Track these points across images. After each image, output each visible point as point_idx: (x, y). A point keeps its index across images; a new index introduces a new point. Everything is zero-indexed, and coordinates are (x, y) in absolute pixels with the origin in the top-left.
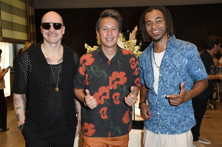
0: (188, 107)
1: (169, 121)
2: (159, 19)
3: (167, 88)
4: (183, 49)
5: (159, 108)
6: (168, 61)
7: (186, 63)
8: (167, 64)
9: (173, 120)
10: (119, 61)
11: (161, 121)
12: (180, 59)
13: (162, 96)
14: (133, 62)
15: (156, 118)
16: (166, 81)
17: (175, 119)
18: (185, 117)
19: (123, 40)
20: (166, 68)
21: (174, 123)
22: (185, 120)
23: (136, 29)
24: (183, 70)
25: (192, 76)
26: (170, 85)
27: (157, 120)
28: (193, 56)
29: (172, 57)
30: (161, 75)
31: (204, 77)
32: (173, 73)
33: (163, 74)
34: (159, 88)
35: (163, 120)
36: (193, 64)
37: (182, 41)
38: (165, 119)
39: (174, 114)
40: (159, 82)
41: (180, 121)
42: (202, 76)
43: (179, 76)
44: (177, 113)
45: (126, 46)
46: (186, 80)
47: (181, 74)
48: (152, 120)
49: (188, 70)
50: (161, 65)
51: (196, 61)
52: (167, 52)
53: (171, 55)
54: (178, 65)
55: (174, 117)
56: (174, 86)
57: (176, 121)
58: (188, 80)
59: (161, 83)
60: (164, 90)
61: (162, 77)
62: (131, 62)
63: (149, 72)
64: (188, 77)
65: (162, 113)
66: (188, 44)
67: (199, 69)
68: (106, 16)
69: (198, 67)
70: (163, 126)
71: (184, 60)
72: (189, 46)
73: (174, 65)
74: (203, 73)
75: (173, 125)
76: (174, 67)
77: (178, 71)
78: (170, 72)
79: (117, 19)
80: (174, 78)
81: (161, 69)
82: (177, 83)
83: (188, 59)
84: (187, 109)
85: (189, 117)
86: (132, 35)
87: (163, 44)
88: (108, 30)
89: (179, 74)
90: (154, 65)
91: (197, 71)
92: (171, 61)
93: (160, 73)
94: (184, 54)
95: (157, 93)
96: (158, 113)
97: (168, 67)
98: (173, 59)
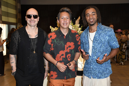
0: (108, 63)
1: (97, 71)
2: (93, 13)
3: (97, 53)
4: (106, 31)
5: (92, 64)
6: (97, 37)
7: (108, 39)
8: (97, 39)
9: (99, 71)
10: (70, 36)
11: (93, 71)
12: (104, 37)
13: (94, 57)
14: (77, 37)
15: (90, 69)
16: (96, 49)
17: (100, 70)
18: (106, 69)
19: (72, 24)
20: (96, 42)
21: (100, 73)
22: (106, 71)
23: (79, 18)
24: (106, 43)
25: (110, 46)
26: (99, 51)
27: (90, 70)
28: (112, 35)
29: (100, 35)
30: (93, 45)
31: (117, 47)
32: (100, 45)
33: (95, 45)
34: (92, 52)
35: (94, 71)
36: (111, 39)
37: (106, 26)
38: (95, 70)
39: (100, 67)
40: (92, 49)
41: (103, 72)
42: (116, 46)
43: (103, 46)
44: (102, 67)
45: (73, 28)
46: (107, 48)
47: (105, 45)
48: (88, 71)
49: (109, 43)
50: (94, 39)
51: (113, 38)
52: (97, 32)
53: (99, 34)
54: (103, 40)
55: (100, 69)
56: (100, 52)
57: (101, 71)
58: (108, 49)
59: (94, 50)
60: (95, 54)
61: (94, 47)
62: (76, 37)
63: (87, 43)
64: (108, 47)
65: (93, 66)
66: (109, 28)
67: (115, 42)
68: (63, 11)
69: (114, 41)
70: (94, 74)
71: (107, 37)
72: (109, 29)
73: (101, 40)
74: (117, 45)
75: (99, 73)
76: (101, 41)
77: (103, 43)
78: (99, 44)
79: (69, 13)
80: (101, 47)
81: (93, 42)
82: (102, 50)
83: (109, 36)
84: (107, 65)
85: (108, 69)
86: (77, 22)
87: (94, 27)
88: (64, 19)
89: (104, 45)
90: (89, 40)
91: (113, 43)
92: (99, 37)
93: (93, 44)
94: (107, 33)
95: (91, 55)
96: (91, 67)
97: (97, 41)
98: (100, 36)
